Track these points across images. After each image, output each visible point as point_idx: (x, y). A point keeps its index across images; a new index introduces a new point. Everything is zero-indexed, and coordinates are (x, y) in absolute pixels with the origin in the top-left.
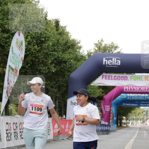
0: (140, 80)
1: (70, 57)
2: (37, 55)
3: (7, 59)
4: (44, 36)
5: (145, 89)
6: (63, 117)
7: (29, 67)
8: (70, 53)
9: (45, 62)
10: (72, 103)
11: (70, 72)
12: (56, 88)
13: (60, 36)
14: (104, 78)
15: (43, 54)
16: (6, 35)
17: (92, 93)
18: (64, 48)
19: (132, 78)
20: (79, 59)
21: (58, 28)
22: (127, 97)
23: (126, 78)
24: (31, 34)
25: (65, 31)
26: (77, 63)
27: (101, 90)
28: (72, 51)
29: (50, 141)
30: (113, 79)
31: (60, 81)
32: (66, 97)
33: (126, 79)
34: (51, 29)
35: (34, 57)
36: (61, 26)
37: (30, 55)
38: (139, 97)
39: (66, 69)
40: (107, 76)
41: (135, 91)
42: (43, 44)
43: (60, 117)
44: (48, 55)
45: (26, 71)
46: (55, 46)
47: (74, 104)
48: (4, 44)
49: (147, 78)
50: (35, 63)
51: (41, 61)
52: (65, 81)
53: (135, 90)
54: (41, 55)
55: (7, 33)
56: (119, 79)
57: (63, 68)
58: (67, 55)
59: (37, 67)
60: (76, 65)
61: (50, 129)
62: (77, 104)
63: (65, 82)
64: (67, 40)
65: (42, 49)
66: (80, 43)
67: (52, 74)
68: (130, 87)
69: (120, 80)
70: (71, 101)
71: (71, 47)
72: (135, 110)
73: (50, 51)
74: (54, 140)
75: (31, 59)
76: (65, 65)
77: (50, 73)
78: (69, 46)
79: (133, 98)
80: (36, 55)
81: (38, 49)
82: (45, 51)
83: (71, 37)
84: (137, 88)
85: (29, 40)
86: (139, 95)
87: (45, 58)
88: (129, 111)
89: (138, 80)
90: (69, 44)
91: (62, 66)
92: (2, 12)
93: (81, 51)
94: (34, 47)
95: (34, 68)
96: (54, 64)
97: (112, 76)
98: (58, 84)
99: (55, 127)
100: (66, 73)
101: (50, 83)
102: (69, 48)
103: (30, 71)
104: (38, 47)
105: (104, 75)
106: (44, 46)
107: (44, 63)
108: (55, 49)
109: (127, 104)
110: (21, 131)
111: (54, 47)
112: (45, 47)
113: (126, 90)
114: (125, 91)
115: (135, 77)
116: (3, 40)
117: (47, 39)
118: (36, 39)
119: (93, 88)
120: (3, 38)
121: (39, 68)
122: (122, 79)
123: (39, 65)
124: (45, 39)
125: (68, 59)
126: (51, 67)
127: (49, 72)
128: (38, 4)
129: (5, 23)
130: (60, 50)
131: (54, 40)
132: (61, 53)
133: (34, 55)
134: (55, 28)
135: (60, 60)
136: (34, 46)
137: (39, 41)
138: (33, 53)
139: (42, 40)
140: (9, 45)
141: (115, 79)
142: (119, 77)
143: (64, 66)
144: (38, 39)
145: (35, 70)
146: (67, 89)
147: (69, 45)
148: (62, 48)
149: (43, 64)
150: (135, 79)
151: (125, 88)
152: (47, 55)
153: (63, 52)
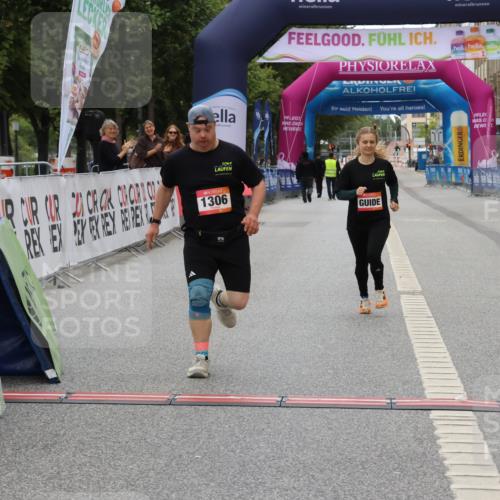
0: (395, 44)
19: (373, 37)
22: (343, 88)
23: (356, 38)
30: (319, 44)
33: (356, 41)
38: (374, 88)
40: (303, 34)
49: (416, 38)
53: (370, 68)
56: (336, 42)
62: (219, 119)
69: (341, 44)
76: (186, 7)
79: (358, 90)
89: (389, 44)
91: (178, 11)
97: (316, 35)
105: (294, 33)
109: (341, 109)
115: (382, 36)
122: (346, 42)
141: (326, 42)
142: (336, 38)
150: (382, 41)
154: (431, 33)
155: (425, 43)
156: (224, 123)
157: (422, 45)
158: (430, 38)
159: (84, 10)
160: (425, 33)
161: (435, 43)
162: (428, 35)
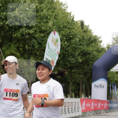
1: (93, 49)
2: (67, 49)
3: (44, 53)
4: (72, 34)
6: (89, 97)
8: (93, 46)
9: (74, 55)
10: (96, 86)
11: (93, 62)
12: (82, 75)
13: (85, 34)
15: (72, 48)
16: (42, 35)
17: (112, 77)
18: (88, 42)
20: (100, 51)
21: (83, 28)
24: (62, 33)
25: (89, 29)
26: (99, 54)
28: (94, 45)
29: (79, 117)
31: (85, 68)
32: (91, 81)
34: (77, 29)
36: (85, 25)
39: (90, 59)
42: (72, 40)
43: (86, 97)
44: (76, 49)
45: (59, 62)
46: (81, 41)
47: (97, 86)
48: (41, 42)
50: (66, 55)
51: (70, 54)
52: (89, 68)
54: (70, 49)
55: (43, 33)
57: (87, 59)
58: (91, 48)
59: (67, 59)
60: (98, 55)
61: (79, 107)
62: (99, 87)
63: (89, 70)
64: (90, 36)
65: (71, 44)
66: (100, 38)
67: (79, 63)
70: (95, 85)
71: (93, 42)
73: (77, 45)
74: (82, 116)
75: (62, 52)
76: (89, 56)
78: (92, 41)
80: (66, 49)
81: (68, 44)
82: (73, 46)
83: (93, 34)
87: (74, 51)
90: (92, 39)
91: (87, 57)
92: (39, 17)
93: (102, 44)
94: (65, 43)
95: (65, 60)
96: (80, 56)
98: (84, 71)
99: (83, 106)
100: (91, 62)
101: (78, 71)
102: (92, 42)
103: (62, 62)
104: (68, 43)
106: (72, 42)
107: (73, 55)
108: (81, 44)
112: (73, 43)
116: (40, 39)
117: (74, 36)
118: (66, 37)
119: (112, 73)
120: (41, 37)
121: (68, 60)
123: (68, 57)
124: (73, 36)
125: (91, 51)
126: (78, 58)
127: (77, 62)
128: (67, 9)
129: (42, 25)
130: (85, 44)
131: (80, 36)
132: (86, 46)
133: (65, 49)
134: (81, 27)
135: (85, 52)
136: (64, 42)
137: (69, 38)
138: (64, 48)
139: (71, 38)
140: (45, 42)
143: (88, 57)
144: (67, 36)
146: (92, 75)
148: (86, 43)
149: (72, 56)
152: (75, 49)
153: (88, 46)
156: (101, 88)
159: (49, 53)
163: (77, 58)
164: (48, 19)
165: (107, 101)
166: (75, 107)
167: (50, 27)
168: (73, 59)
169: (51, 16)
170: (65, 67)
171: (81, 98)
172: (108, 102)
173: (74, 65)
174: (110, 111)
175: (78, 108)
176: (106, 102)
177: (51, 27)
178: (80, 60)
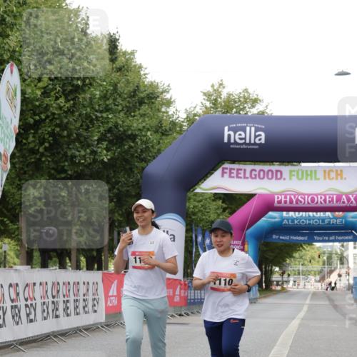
1: (144, 124)
2: (65, 121)
5: (325, 201)
7: (46, 149)
8: (143, 115)
9: (85, 139)
11: (145, 162)
12: (112, 201)
13: (120, 76)
14: (226, 176)
15: (80, 118)
17: (200, 211)
18: (129, 102)
19: (293, 173)
20: (166, 131)
21: (114, 57)
22: (283, 220)
23: (279, 174)
25: (133, 64)
26: (161, 139)
27: (220, 202)
28: (149, 111)
29: (98, 328)
30: (247, 178)
31: (120, 182)
33: (279, 176)
35: (57, 125)
36: (124, 50)
37: (47, 120)
38: (310, 220)
39: (136, 155)
40: (234, 169)
41: (300, 205)
42: (79, 94)
44: (92, 121)
45: (40, 159)
46: (108, 99)
49: (329, 175)
50: (62, 140)
51: (75, 135)
52: (132, 182)
53: (301, 202)
54: (76, 121)
56: (262, 176)
57: (127, 152)
58: (138, 120)
59: (65, 150)
60: (159, 143)
61: (97, 297)
63: (133, 185)
64: (136, 84)
65: (77, 106)
66: (168, 92)
67: (101, 166)
68: (288, 197)
69: (266, 178)
71: (146, 101)
72: (301, 251)
73: (97, 111)
74: (107, 326)
75: (50, 129)
76: (132, 144)
77: (97, 164)
78: (143, 98)
79: (296, 222)
80: (62, 122)
81: (68, 105)
82: (84, 112)
83: (146, 77)
84: (306, 197)
85: (46, 84)
86: (311, 214)
87: (85, 127)
88: (288, 254)
89: (306, 179)
90: (142, 93)
91: (126, 147)
93: (171, 110)
94: (58, 102)
95: (58, 153)
96: (105, 143)
97: (245, 170)
98: (115, 191)
99: (111, 294)
100: (136, 164)
102: (141, 102)
103: (49, 159)
104: (67, 101)
105: (227, 169)
106: (81, 100)
107: (82, 139)
108: (107, 105)
109: (281, 237)
110: (29, 302)
111: (105, 101)
112: (85, 103)
113: (279, 202)
114: (276, 204)
115: (300, 173)
117: (87, 81)
118: (62, 83)
119: (201, 198)
122: (270, 176)
123: (69, 145)
124: (83, 81)
125: (140, 130)
126: (99, 150)
127: (95, 161)
130: (120, 108)
133: (58, 122)
135: (120, 133)
136: (57, 98)
137: (70, 88)
138: (56, 116)
139: (78, 86)
141: (253, 176)
142: (262, 173)
143: (131, 147)
144: (66, 82)
145: (62, 158)
147: (142, 95)
148: (124, 103)
149: (81, 142)
150: (300, 177)
151: (278, 198)
152: (89, 121)
153: (128, 113)
154: (341, 171)
155: (337, 179)
157: (334, 181)
158: (341, 175)
160: (337, 171)
161: (345, 179)
162: (339, 172)
163: (95, 149)
164: (6, 24)
165: (182, 282)
166: (85, 298)
167: (11, 50)
168: (83, 153)
169: (15, 17)
170: (58, 176)
171: (106, 271)
172: (185, 285)
173: (87, 171)
174: (192, 313)
175: (94, 300)
176: (181, 284)
177: (14, 51)
178: (106, 155)
